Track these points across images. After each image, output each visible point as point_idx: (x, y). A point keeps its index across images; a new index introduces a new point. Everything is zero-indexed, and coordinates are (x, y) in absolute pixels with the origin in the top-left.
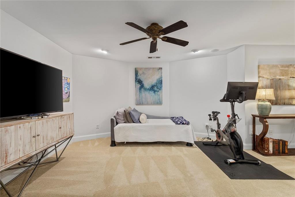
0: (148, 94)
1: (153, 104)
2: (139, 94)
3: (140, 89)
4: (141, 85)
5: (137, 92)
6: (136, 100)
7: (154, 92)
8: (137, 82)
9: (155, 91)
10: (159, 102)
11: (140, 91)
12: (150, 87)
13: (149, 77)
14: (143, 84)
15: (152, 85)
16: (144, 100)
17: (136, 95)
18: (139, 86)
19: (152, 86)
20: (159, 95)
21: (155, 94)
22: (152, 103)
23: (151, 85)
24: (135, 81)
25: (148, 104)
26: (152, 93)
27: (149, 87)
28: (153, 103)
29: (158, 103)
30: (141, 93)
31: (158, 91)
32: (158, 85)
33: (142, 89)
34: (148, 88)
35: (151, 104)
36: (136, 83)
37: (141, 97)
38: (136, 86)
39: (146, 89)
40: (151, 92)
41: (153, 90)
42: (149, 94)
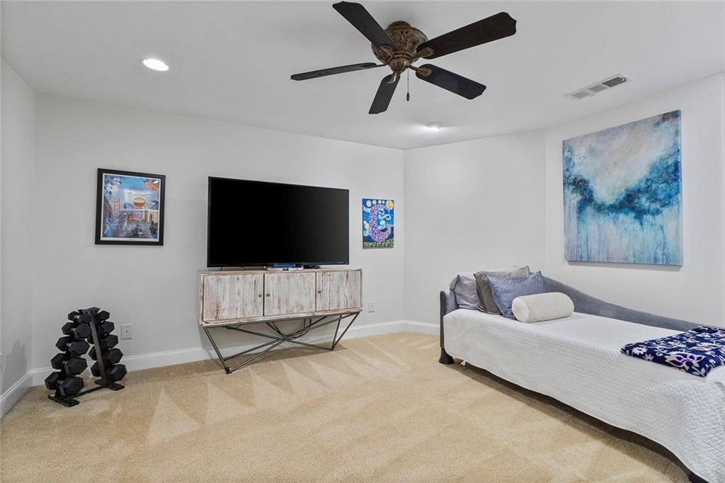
0: (611, 226)
1: (635, 263)
2: (578, 224)
3: (581, 208)
4: (582, 194)
5: (570, 219)
6: (568, 246)
7: (635, 217)
8: (572, 187)
9: (640, 214)
10: (660, 256)
11: (578, 218)
12: (621, 198)
13: (615, 164)
14: (591, 192)
15: (627, 190)
16: (594, 246)
17: (567, 230)
18: (576, 198)
19: (628, 196)
20: (662, 228)
21: (641, 224)
22: (626, 259)
23: (623, 190)
24: (564, 184)
25: (609, 262)
26: (627, 219)
27: (616, 197)
28: (631, 260)
29: (656, 260)
30: (583, 221)
31: (658, 212)
32: (654, 186)
33: (589, 209)
34: (612, 202)
35: (625, 263)
36: (566, 191)
37: (584, 234)
38: (568, 202)
39: (600, 208)
40: (622, 216)
41: (633, 209)
42: (615, 223)
